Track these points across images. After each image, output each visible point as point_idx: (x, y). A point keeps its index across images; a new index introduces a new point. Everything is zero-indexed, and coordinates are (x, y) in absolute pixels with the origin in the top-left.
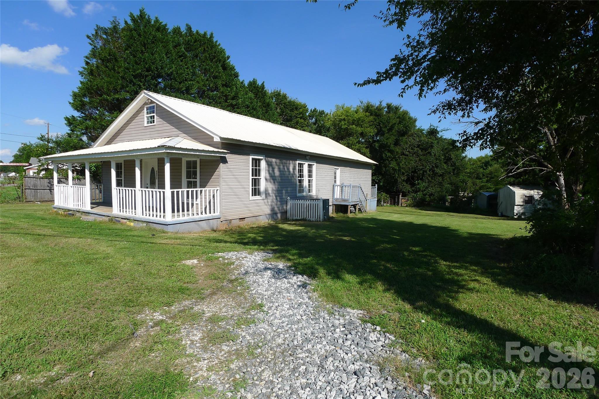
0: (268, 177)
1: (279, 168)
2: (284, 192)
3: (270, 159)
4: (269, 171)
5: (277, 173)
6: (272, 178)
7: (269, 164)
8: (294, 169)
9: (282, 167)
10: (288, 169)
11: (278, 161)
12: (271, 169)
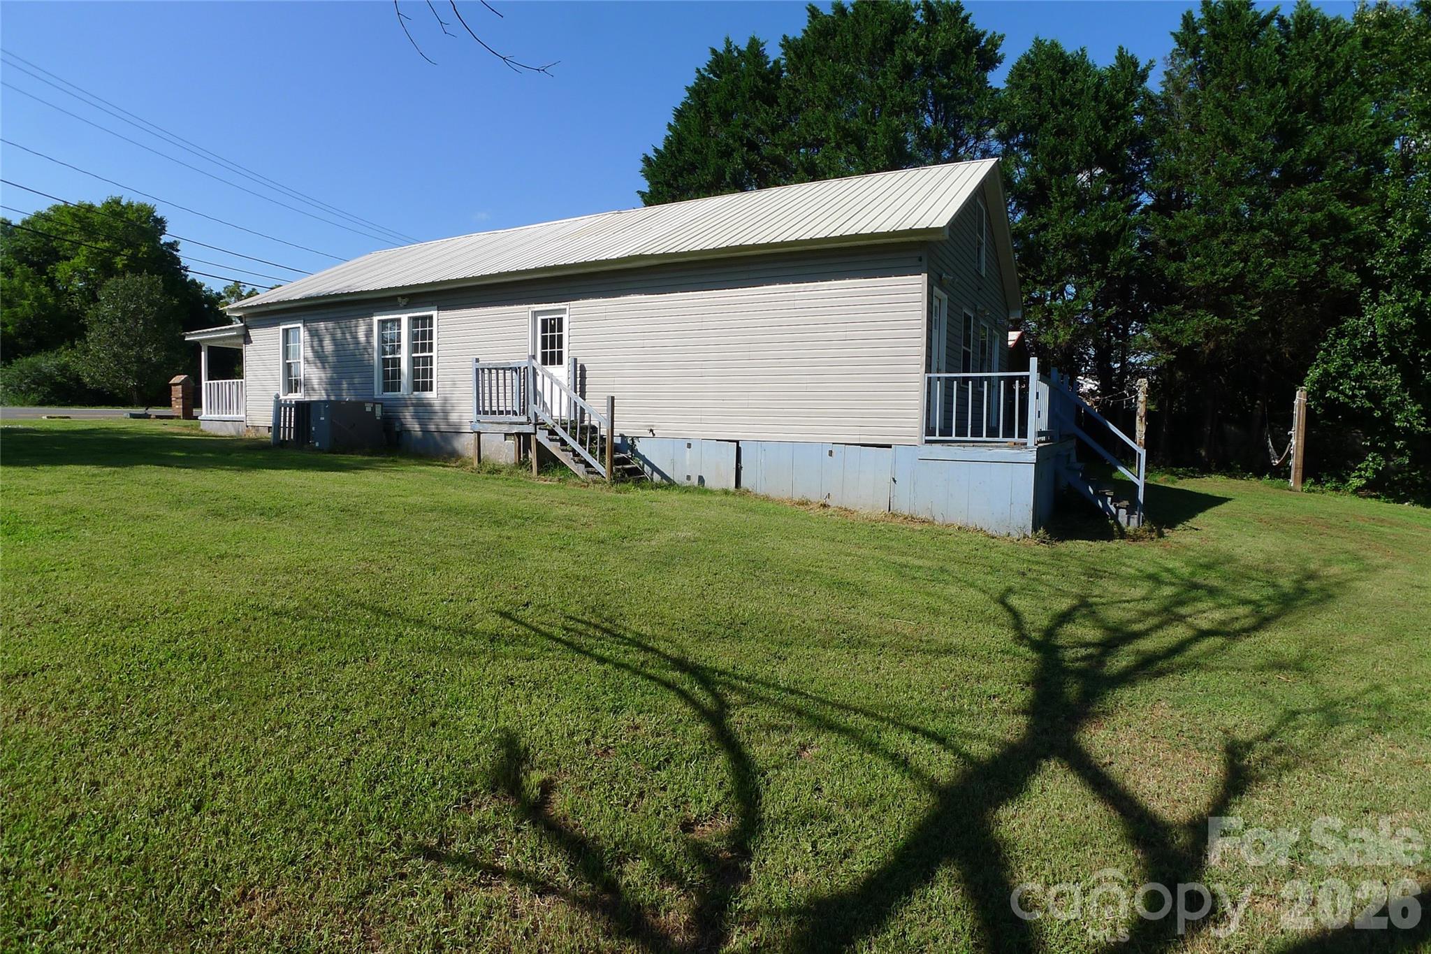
0: (310, 354)
1: (334, 340)
2: (345, 386)
3: (315, 325)
4: (312, 347)
5: (328, 346)
6: (320, 357)
7: (314, 334)
8: (369, 333)
9: (339, 335)
10: (355, 338)
11: (330, 325)
12: (315, 344)
